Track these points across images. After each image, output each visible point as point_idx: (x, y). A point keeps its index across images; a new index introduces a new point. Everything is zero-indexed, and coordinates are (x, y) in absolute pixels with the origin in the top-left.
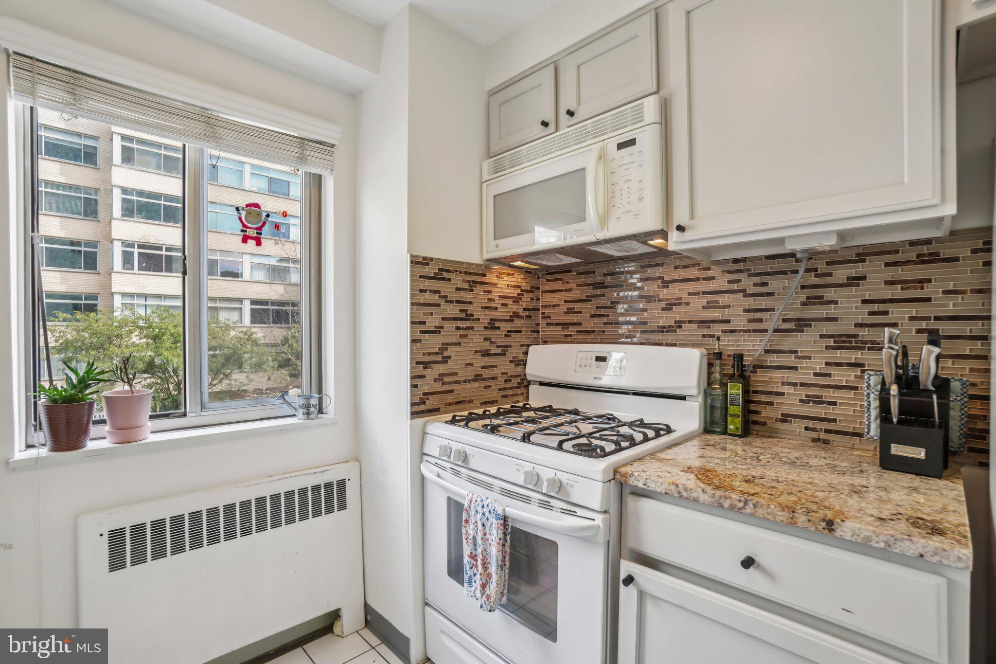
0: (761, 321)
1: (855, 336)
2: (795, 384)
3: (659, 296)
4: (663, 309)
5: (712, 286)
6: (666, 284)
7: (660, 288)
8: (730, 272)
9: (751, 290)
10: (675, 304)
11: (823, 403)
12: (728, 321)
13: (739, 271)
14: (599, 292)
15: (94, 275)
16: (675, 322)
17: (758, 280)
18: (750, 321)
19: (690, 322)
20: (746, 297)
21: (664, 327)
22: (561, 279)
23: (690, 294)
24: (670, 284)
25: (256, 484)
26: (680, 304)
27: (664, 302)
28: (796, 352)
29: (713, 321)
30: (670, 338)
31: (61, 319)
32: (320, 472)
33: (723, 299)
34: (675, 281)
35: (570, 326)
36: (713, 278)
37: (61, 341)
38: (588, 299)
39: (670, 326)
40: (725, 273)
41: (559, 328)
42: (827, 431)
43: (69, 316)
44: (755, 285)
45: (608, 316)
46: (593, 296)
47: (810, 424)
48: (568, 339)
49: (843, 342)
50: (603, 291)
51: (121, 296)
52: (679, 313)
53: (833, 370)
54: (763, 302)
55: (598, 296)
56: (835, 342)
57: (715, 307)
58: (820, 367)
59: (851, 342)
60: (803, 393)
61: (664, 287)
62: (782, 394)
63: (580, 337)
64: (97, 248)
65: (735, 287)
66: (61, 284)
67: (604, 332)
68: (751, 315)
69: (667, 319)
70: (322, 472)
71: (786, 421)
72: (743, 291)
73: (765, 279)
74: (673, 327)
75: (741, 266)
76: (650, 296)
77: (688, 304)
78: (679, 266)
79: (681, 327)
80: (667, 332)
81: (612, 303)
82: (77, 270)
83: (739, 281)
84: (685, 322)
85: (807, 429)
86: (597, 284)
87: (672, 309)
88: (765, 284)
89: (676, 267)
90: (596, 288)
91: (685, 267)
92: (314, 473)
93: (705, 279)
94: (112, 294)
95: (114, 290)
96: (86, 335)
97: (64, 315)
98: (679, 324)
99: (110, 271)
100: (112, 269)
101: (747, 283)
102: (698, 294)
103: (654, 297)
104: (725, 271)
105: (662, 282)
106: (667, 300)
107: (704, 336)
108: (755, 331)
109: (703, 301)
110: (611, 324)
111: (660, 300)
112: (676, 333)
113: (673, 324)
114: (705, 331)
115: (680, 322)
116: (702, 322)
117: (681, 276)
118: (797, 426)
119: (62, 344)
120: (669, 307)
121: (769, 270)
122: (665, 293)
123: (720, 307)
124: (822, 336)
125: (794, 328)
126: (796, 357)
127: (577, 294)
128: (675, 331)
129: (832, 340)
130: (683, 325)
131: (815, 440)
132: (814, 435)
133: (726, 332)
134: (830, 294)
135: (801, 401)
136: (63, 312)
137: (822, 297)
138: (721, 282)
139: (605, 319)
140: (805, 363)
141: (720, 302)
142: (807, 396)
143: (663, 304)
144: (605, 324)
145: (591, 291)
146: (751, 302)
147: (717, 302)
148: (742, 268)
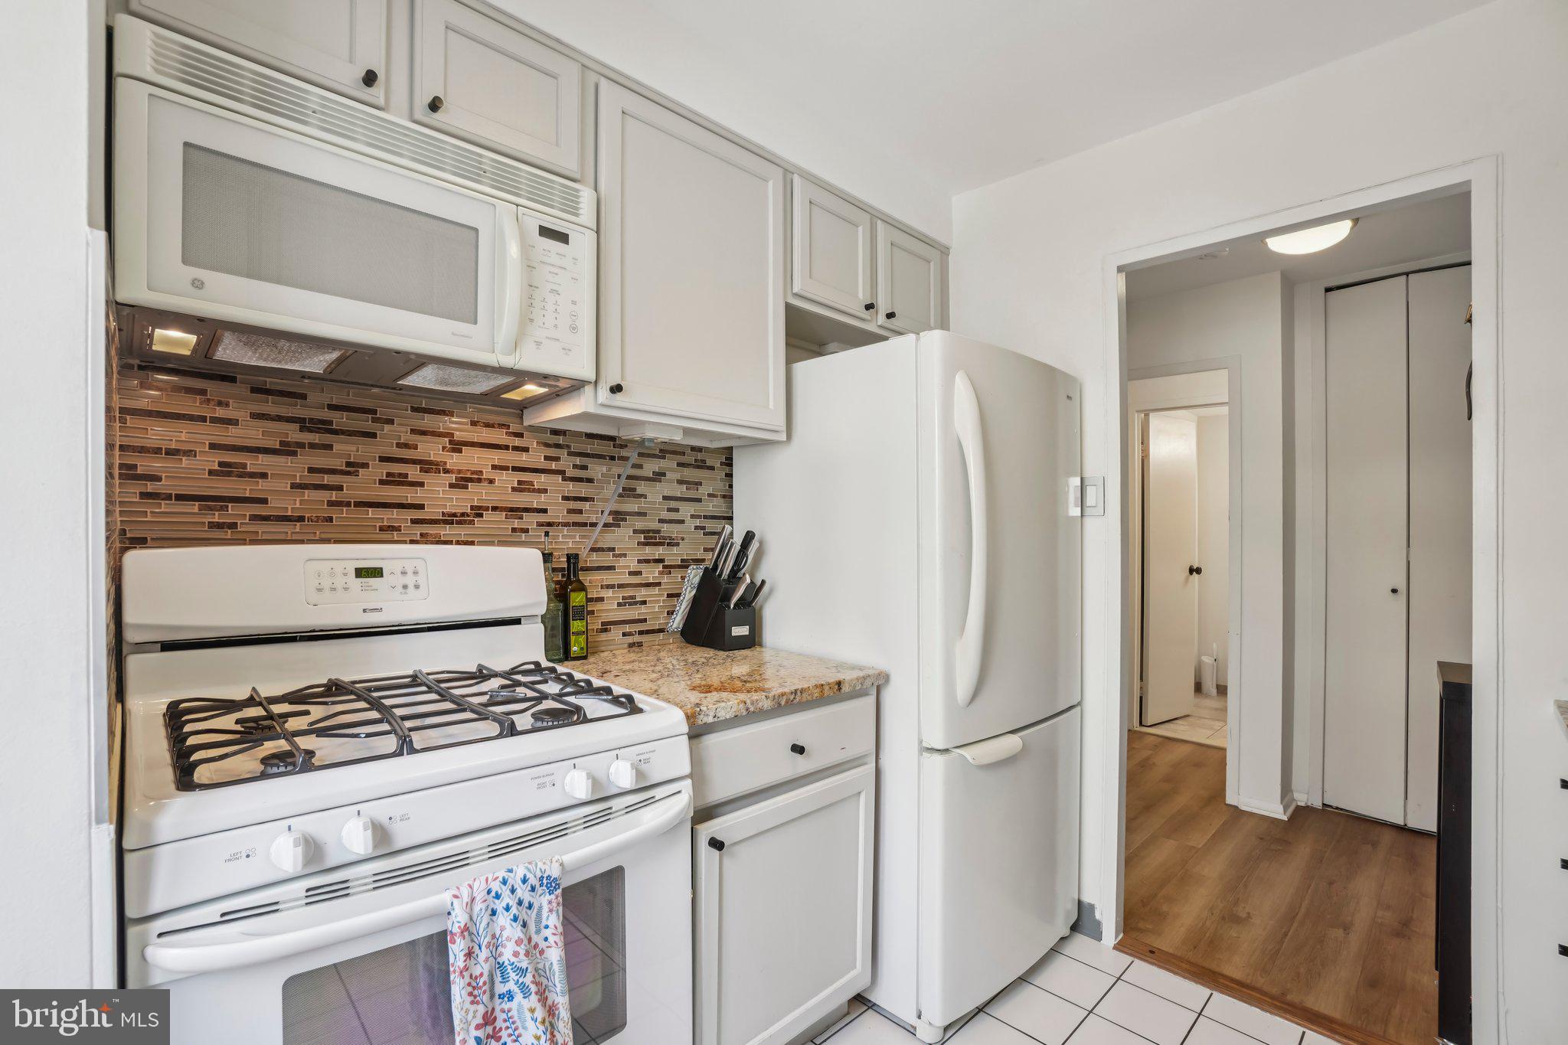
0: (580, 512)
1: (658, 532)
2: (612, 587)
3: (445, 463)
4: (451, 486)
5: (523, 459)
6: (457, 446)
7: (447, 451)
8: (547, 445)
9: (570, 472)
10: (471, 480)
11: (636, 603)
12: (545, 511)
13: (558, 446)
14: (315, 438)
16: (472, 508)
17: (578, 461)
18: (570, 511)
19: (495, 509)
20: (565, 480)
21: (454, 515)
22: (203, 392)
23: (494, 467)
24: (464, 448)
26: (479, 480)
27: (454, 476)
28: (613, 549)
29: (527, 510)
30: (462, 531)
33: (539, 480)
34: (473, 444)
35: (230, 505)
36: (526, 450)
38: (287, 449)
39: (463, 515)
40: (542, 445)
41: (195, 507)
42: (641, 633)
44: (575, 466)
45: (340, 488)
46: (301, 445)
47: (627, 628)
48: (225, 533)
49: (651, 538)
50: (327, 438)
52: (477, 494)
53: (643, 567)
54: (583, 490)
55: (312, 446)
56: (645, 538)
57: (529, 490)
58: (634, 565)
59: (655, 538)
60: (620, 594)
61: (454, 450)
62: (601, 599)
63: (261, 528)
65: (554, 466)
67: (330, 519)
68: (573, 505)
69: (459, 502)
71: (606, 630)
72: (562, 472)
73: (585, 461)
74: (468, 516)
75: (561, 440)
76: (430, 463)
77: (491, 481)
78: (478, 422)
79: (481, 515)
80: (459, 523)
81: (348, 464)
83: (557, 459)
84: (487, 509)
85: (624, 634)
86: (311, 420)
87: (466, 487)
88: (584, 468)
89: (474, 423)
90: (310, 430)
91: (488, 425)
93: (516, 448)
98: (478, 511)
101: (566, 463)
102: (506, 468)
103: (437, 464)
104: (542, 443)
105: (451, 442)
106: (459, 471)
107: (514, 530)
108: (575, 524)
109: (513, 478)
110: (348, 504)
111: (446, 471)
112: (474, 524)
113: (469, 511)
114: (516, 524)
115: (480, 508)
116: (512, 510)
117: (480, 438)
118: (616, 633)
120: (462, 482)
121: (589, 452)
122: (453, 460)
123: (534, 491)
124: (635, 532)
125: (612, 522)
126: (614, 556)
127: (252, 433)
128: (472, 522)
129: (642, 536)
130: (484, 513)
131: (631, 645)
132: (630, 639)
133: (543, 525)
134: (641, 488)
135: (619, 604)
137: (635, 490)
138: (536, 457)
139: (334, 496)
140: (622, 562)
141: (535, 484)
142: (624, 598)
143: (452, 478)
144: (331, 503)
145: (294, 434)
146: (571, 488)
147: (531, 483)
148: (561, 442)
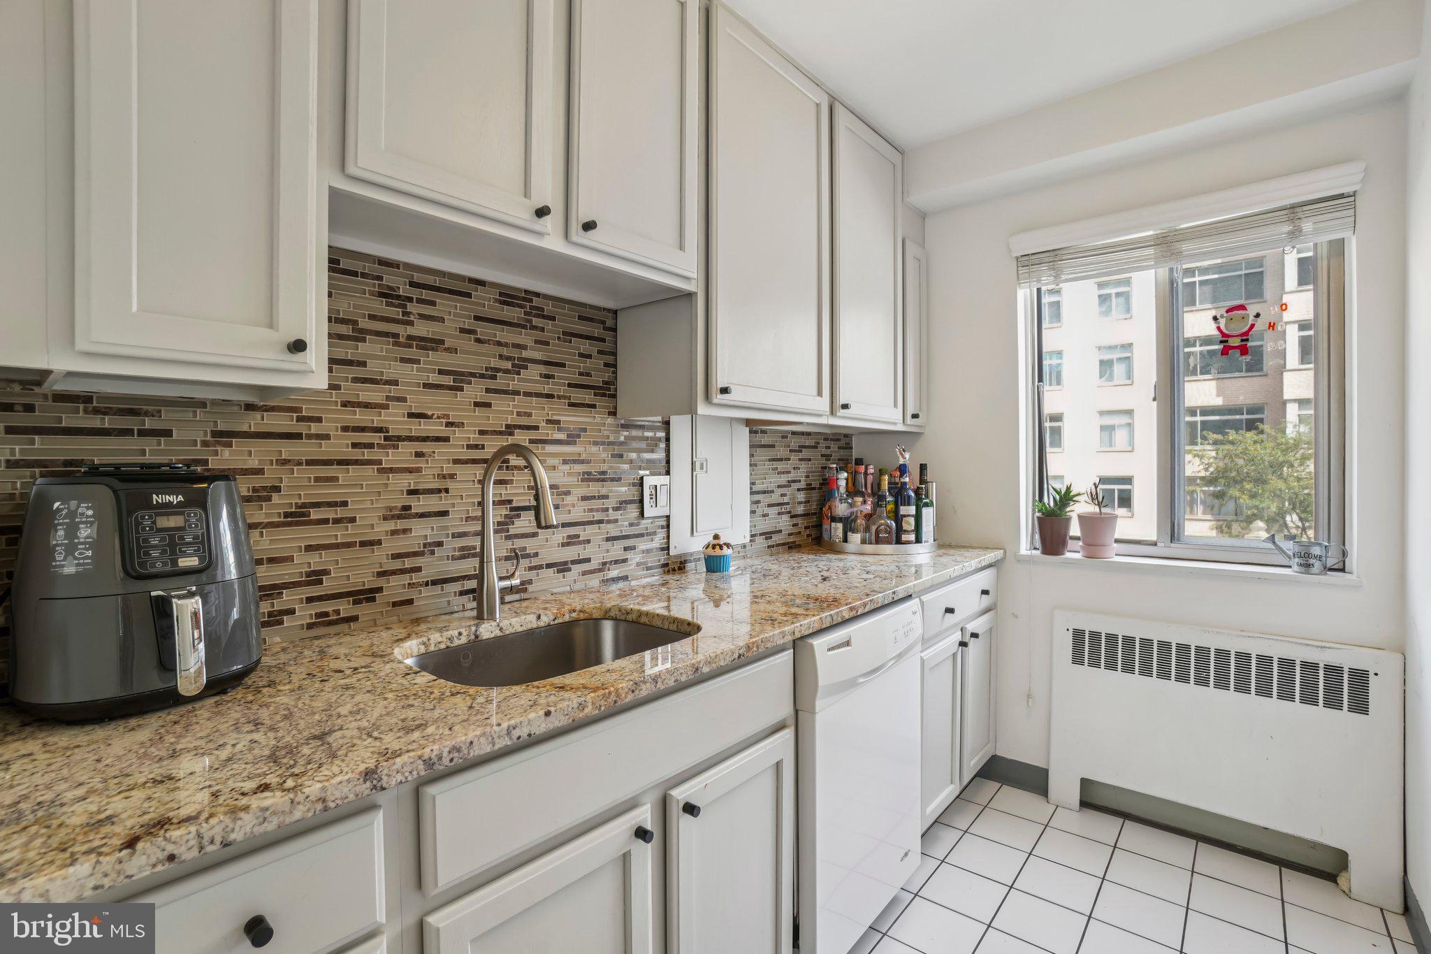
15: (1259, 379)
25: (1217, 633)
31: (1211, 442)
32: (1318, 647)
37: (1211, 469)
43: (1219, 437)
51: (1297, 405)
64: (1263, 340)
66: (1218, 395)
70: (1322, 647)
82: (1237, 374)
92: (1307, 645)
94: (1284, 403)
95: (1286, 397)
96: (1241, 462)
97: (1215, 436)
99: (1282, 368)
100: (1285, 367)
119: (1212, 473)
136: (1214, 433)
